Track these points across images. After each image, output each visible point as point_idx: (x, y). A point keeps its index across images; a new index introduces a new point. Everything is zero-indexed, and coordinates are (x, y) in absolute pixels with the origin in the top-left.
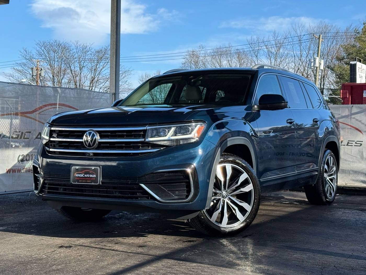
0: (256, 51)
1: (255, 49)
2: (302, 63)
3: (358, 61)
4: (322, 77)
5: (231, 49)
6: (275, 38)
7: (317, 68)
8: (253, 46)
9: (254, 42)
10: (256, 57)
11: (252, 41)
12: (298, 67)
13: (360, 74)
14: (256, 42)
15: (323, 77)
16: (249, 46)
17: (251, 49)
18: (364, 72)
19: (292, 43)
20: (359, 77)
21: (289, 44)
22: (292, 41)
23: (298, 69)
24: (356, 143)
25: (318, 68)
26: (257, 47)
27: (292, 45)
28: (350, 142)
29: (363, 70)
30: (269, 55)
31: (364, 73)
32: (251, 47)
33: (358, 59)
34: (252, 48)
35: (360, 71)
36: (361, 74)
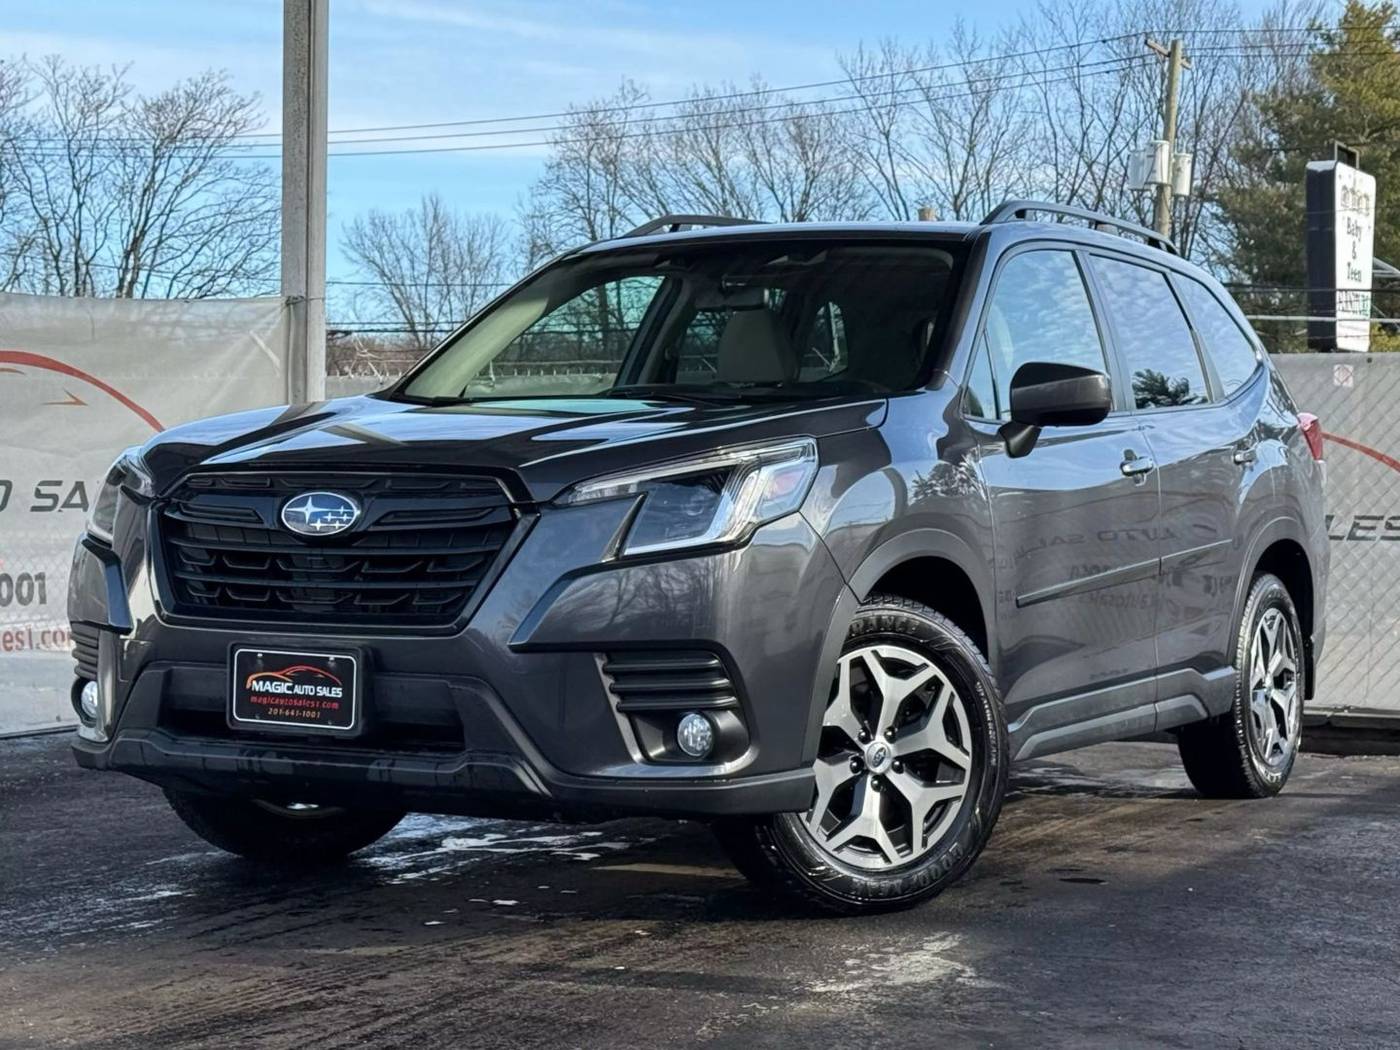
0: (883, 111)
1: (879, 103)
2: (1090, 167)
3: (1340, 159)
4: (1178, 230)
5: (766, 102)
6: (965, 54)
7: (1161, 187)
8: (871, 88)
9: (873, 68)
10: (885, 142)
11: (865, 64)
12: (1073, 185)
13: (1349, 219)
14: (882, 70)
15: (1182, 231)
16: (850, 86)
17: (859, 104)
18: (1367, 209)
19: (1039, 78)
20: (1345, 229)
21: (1030, 79)
22: (1041, 68)
23: (1074, 193)
24: (1389, 527)
25: (1168, 192)
26: (885, 94)
27: (1043, 86)
28: (1364, 523)
29: (1364, 200)
30: (940, 128)
31: (1368, 215)
32: (859, 92)
33: (1340, 148)
34: (863, 97)
35: (1350, 204)
36: (1354, 216)
